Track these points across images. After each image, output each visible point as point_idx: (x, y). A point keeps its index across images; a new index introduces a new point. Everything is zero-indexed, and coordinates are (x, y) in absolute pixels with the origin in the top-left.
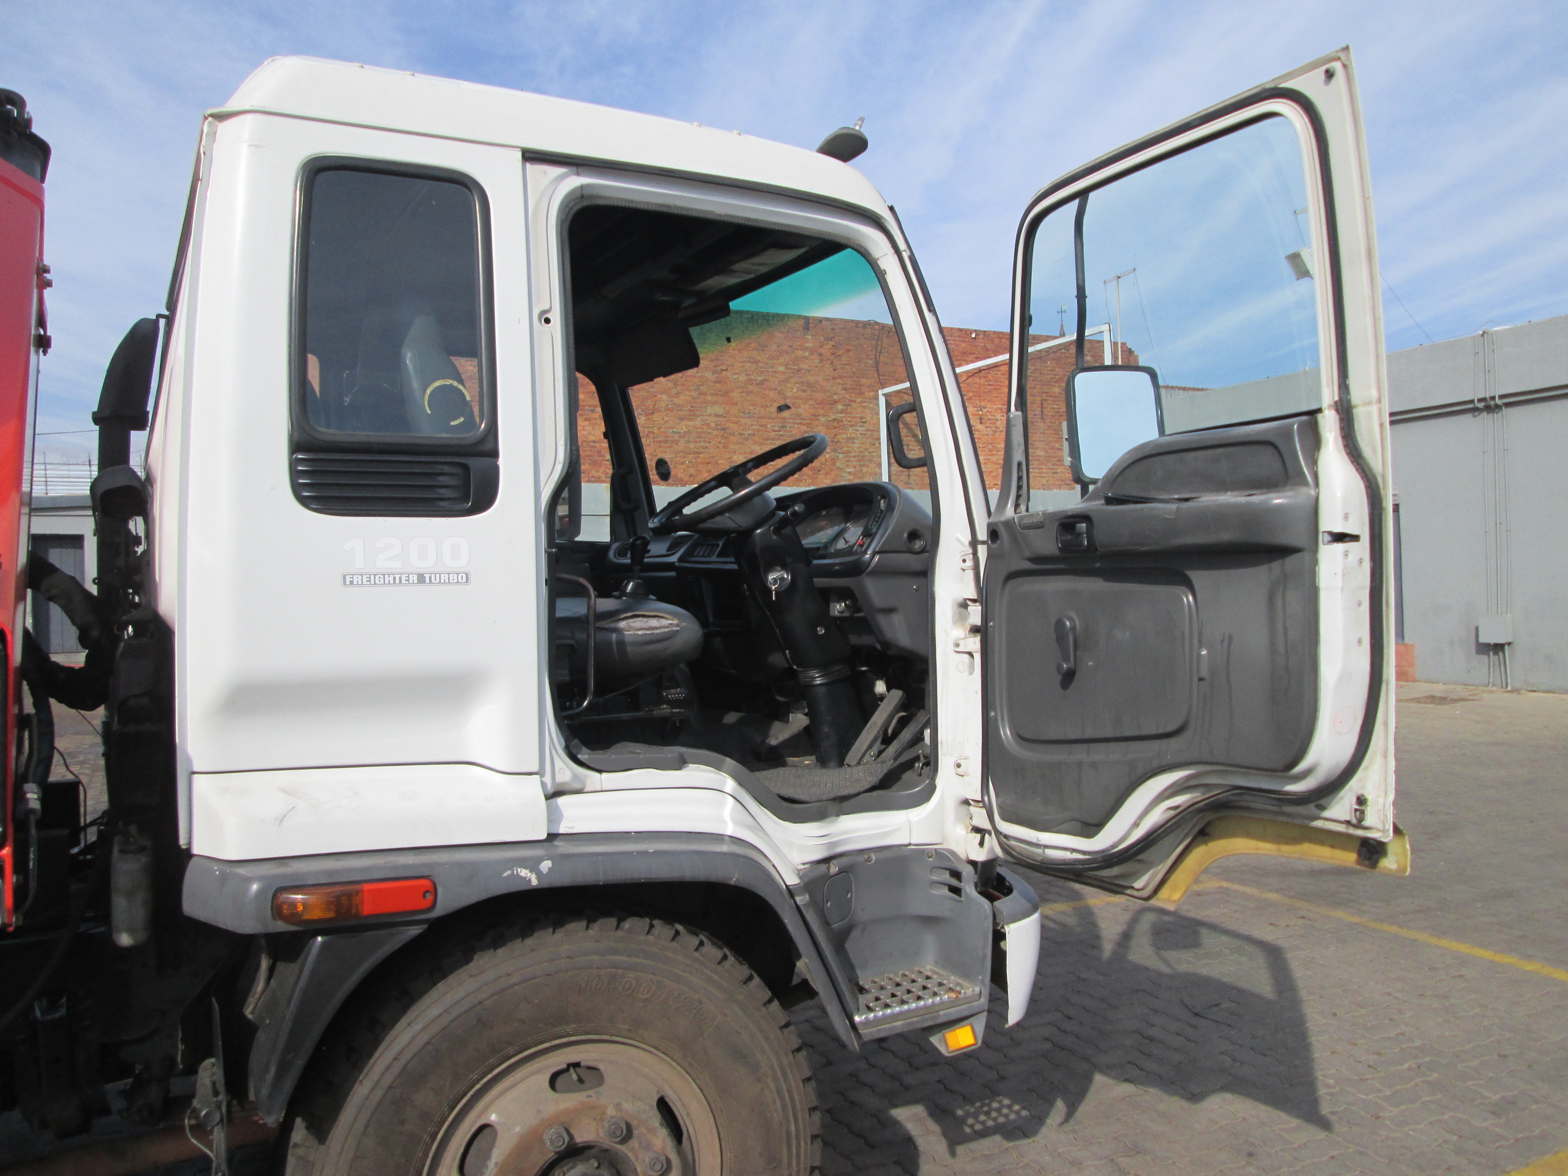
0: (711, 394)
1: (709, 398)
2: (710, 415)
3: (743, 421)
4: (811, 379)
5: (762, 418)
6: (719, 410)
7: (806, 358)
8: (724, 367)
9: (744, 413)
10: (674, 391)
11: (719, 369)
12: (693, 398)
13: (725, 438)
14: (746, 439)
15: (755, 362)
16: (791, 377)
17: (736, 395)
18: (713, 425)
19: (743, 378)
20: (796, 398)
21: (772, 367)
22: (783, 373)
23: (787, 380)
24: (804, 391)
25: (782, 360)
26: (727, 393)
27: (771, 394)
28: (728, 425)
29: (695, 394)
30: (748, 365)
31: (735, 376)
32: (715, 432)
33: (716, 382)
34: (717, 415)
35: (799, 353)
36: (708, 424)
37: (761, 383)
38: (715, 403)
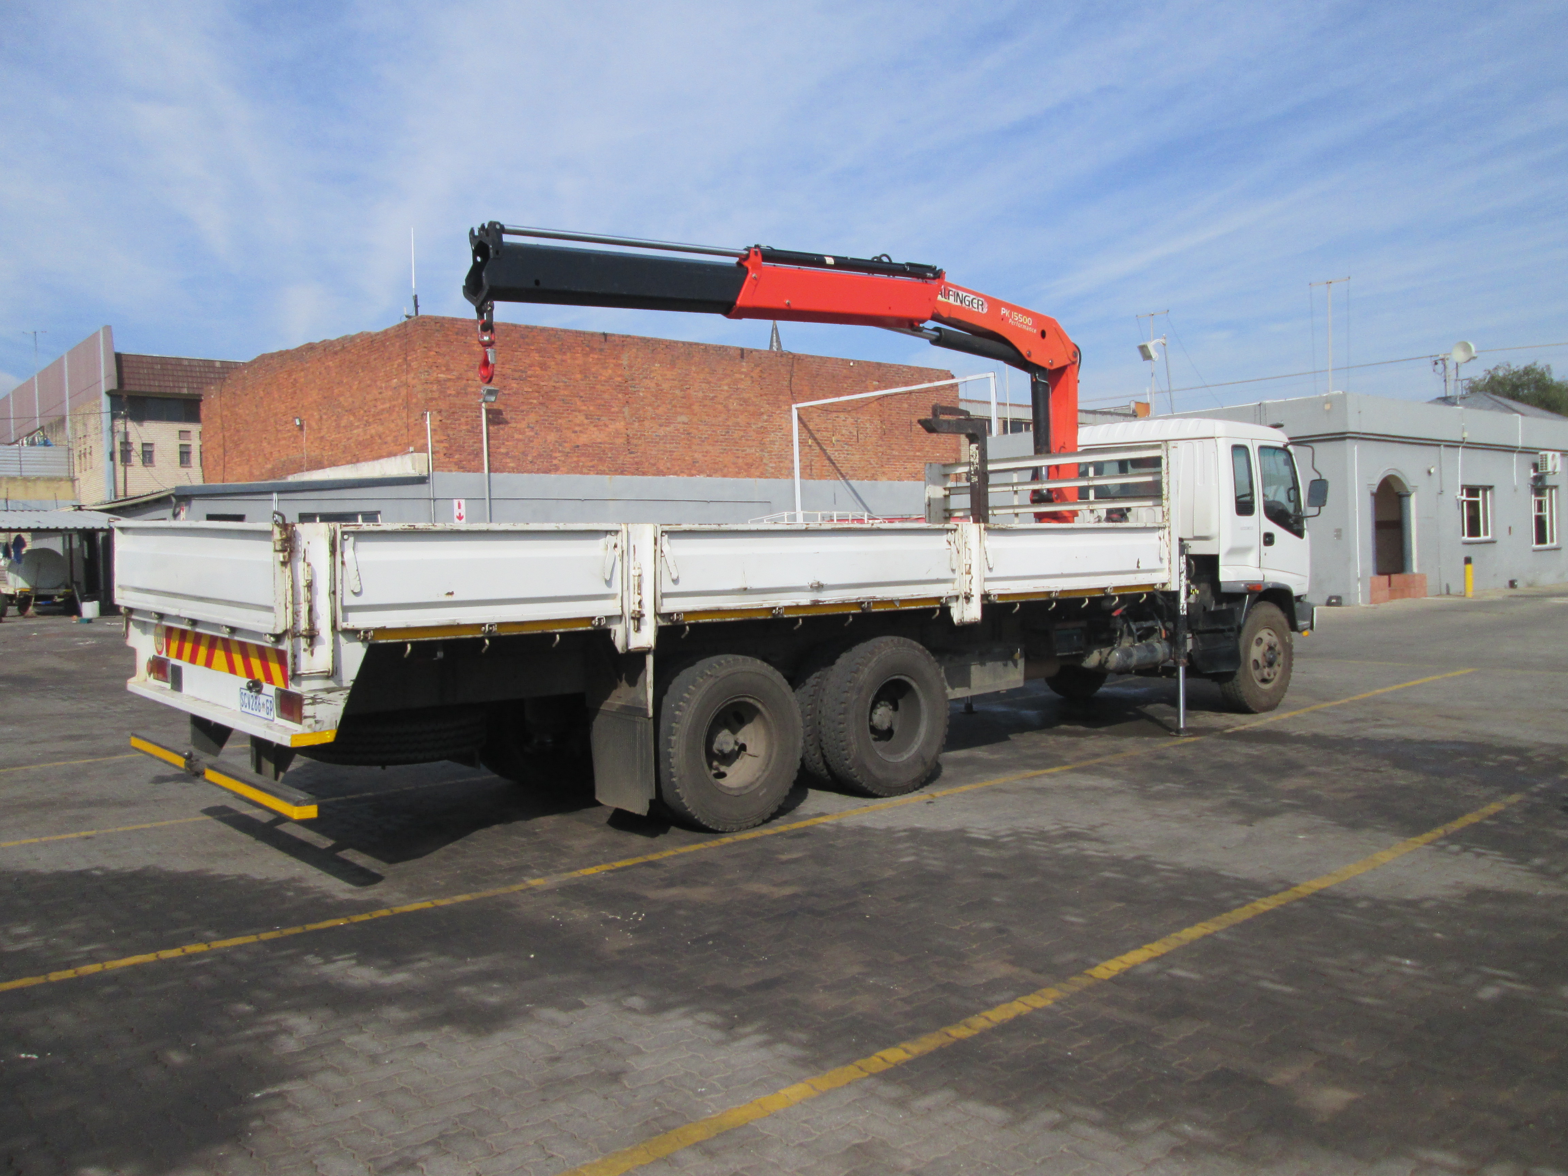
0: (680, 407)
1: (679, 410)
2: (679, 423)
3: (701, 427)
4: (745, 395)
5: (713, 425)
6: (684, 418)
7: (742, 379)
8: (688, 386)
9: (701, 421)
10: (656, 404)
11: (685, 387)
12: (668, 409)
13: (689, 440)
14: (703, 441)
15: (709, 383)
16: (732, 394)
17: (696, 407)
18: (681, 431)
19: (700, 394)
20: (736, 410)
21: (720, 387)
22: (727, 391)
23: (729, 397)
24: (741, 405)
25: (726, 381)
26: (689, 407)
27: (720, 407)
28: (691, 430)
29: (669, 407)
30: (703, 385)
31: (695, 393)
32: (683, 436)
33: (682, 398)
34: (684, 423)
35: (737, 376)
36: (678, 430)
37: (712, 399)
38: (682, 414)
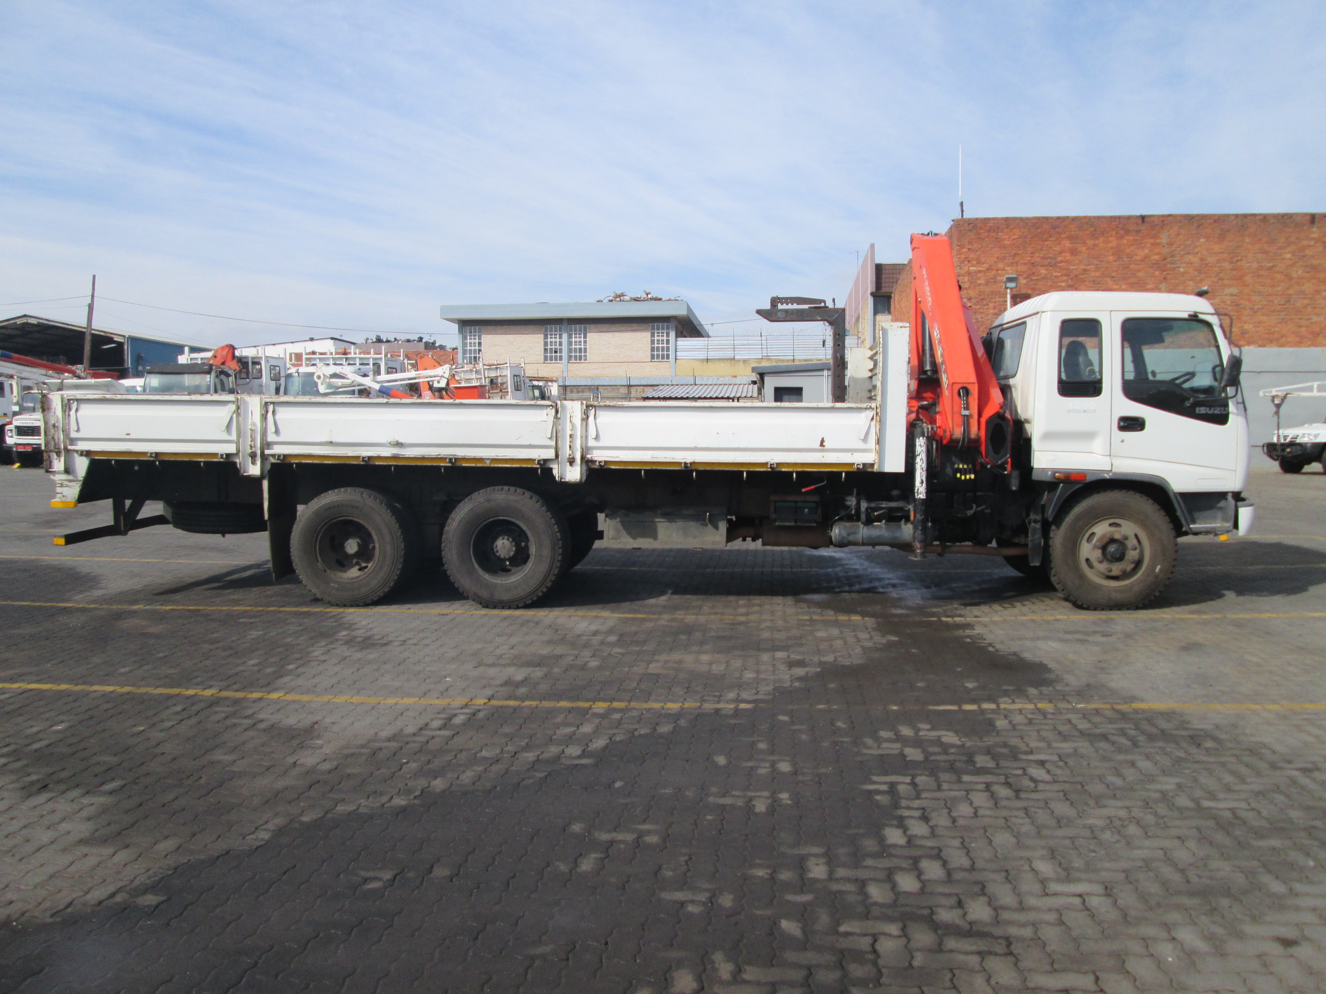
0: (1228, 279)
1: (1226, 282)
2: (1226, 295)
3: (1253, 298)
4: (1315, 262)
5: (1270, 295)
6: (1234, 290)
7: (1311, 246)
8: (1239, 258)
9: (1255, 292)
10: (1198, 278)
11: (1235, 259)
12: (1214, 282)
13: (1238, 312)
14: (1255, 312)
15: (1265, 252)
16: (1297, 262)
17: (1248, 279)
18: (1228, 302)
19: (1255, 265)
20: (1302, 278)
21: (1280, 255)
22: (1290, 259)
23: (1293, 265)
24: (1309, 272)
25: (1289, 249)
26: (1241, 278)
27: (1279, 276)
28: (1241, 302)
29: (1215, 280)
30: (1259, 256)
31: (1248, 265)
32: (1230, 308)
33: (1232, 270)
34: (1231, 295)
35: (1305, 243)
36: (1224, 302)
37: (1270, 268)
38: (1231, 286)
